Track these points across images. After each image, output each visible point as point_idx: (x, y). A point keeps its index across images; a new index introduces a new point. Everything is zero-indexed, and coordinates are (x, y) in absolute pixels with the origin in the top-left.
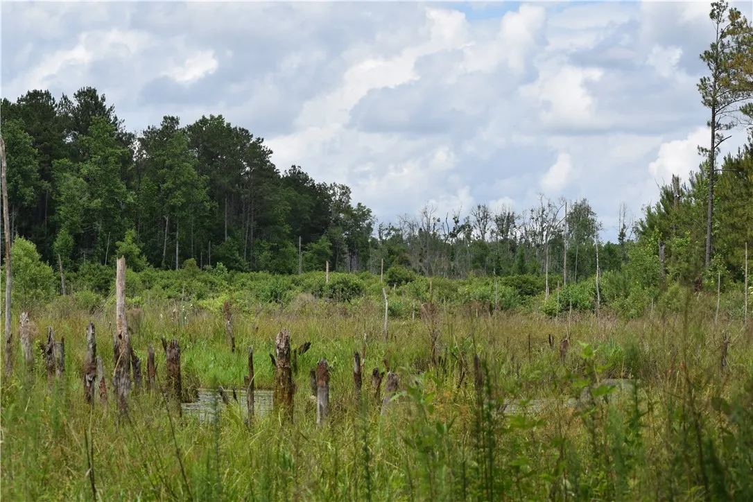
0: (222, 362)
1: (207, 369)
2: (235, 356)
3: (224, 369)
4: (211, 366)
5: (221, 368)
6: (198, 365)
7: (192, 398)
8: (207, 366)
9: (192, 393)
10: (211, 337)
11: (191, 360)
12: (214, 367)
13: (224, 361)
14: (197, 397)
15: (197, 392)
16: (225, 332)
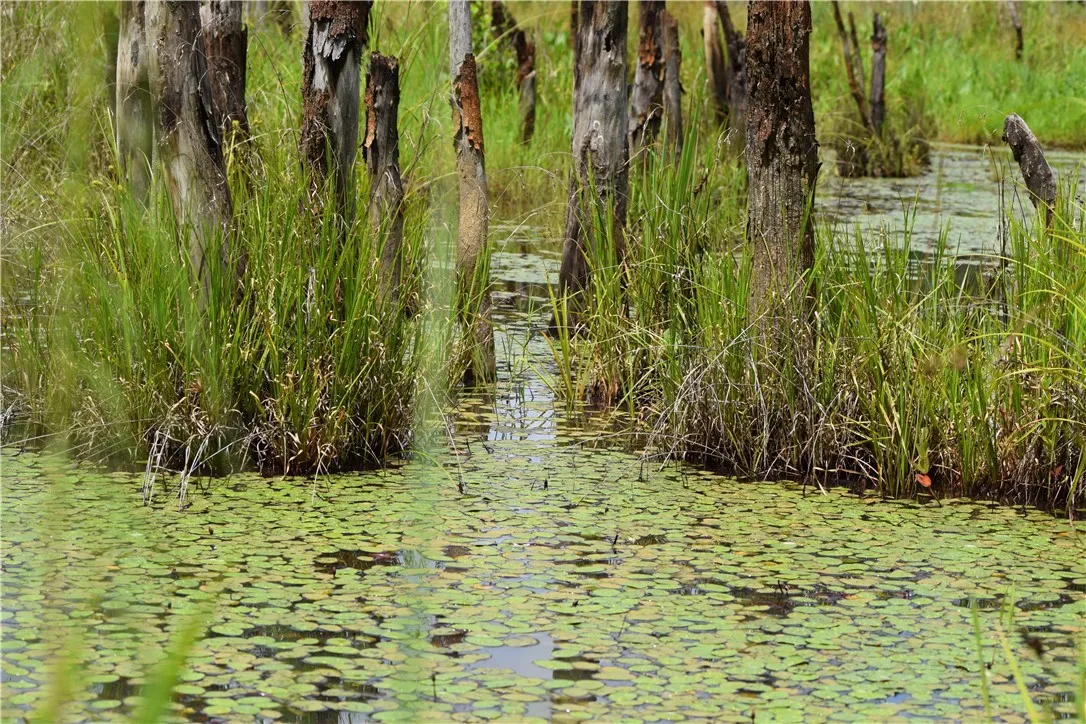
0: (992, 82)
1: (954, 98)
2: (1021, 70)
3: (996, 97)
4: (965, 90)
5: (989, 95)
6: (933, 84)
7: (909, 162)
8: (955, 90)
9: (911, 152)
10: (967, 34)
11: (917, 74)
12: (973, 91)
13: (996, 80)
14: (926, 162)
15: (925, 149)
16: (998, 23)
